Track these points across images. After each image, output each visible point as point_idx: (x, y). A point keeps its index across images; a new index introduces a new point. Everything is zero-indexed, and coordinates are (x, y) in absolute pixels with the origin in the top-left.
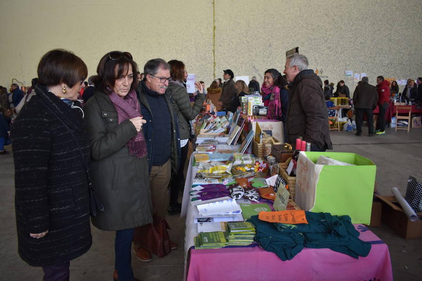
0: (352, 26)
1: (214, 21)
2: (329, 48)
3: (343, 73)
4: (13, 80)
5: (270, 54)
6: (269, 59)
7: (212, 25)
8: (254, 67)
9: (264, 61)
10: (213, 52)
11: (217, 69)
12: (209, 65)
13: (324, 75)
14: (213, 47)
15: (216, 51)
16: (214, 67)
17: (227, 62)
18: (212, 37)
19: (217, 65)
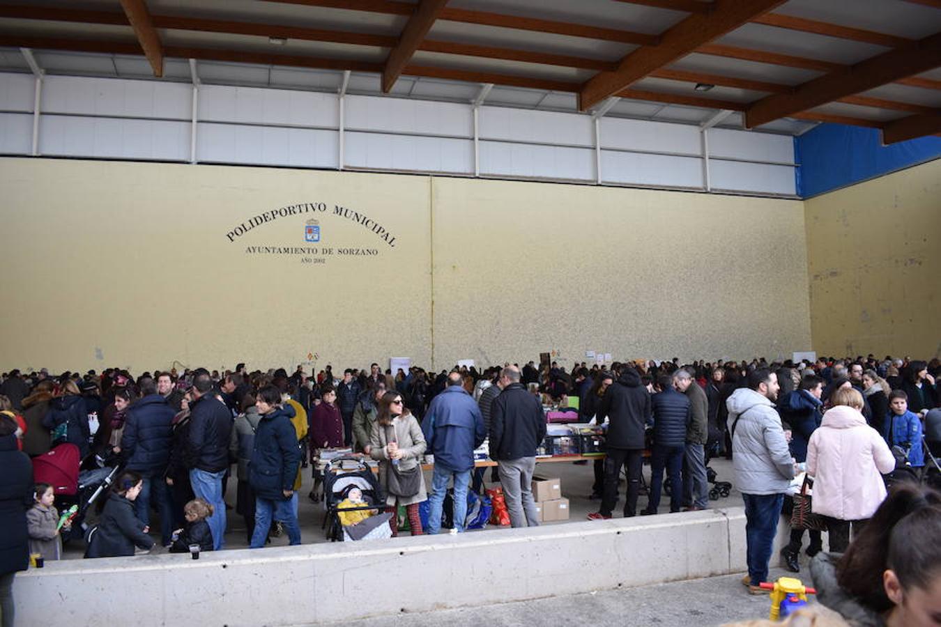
0: (591, 299)
1: (432, 295)
2: (566, 325)
3: (584, 354)
4: (174, 363)
5: (498, 333)
6: (497, 340)
7: (430, 299)
8: (479, 349)
9: (491, 342)
10: (431, 332)
11: (435, 352)
12: (426, 347)
13: (561, 357)
14: (431, 325)
15: (434, 331)
16: (432, 349)
17: (448, 344)
18: (430, 314)
19: (436, 346)
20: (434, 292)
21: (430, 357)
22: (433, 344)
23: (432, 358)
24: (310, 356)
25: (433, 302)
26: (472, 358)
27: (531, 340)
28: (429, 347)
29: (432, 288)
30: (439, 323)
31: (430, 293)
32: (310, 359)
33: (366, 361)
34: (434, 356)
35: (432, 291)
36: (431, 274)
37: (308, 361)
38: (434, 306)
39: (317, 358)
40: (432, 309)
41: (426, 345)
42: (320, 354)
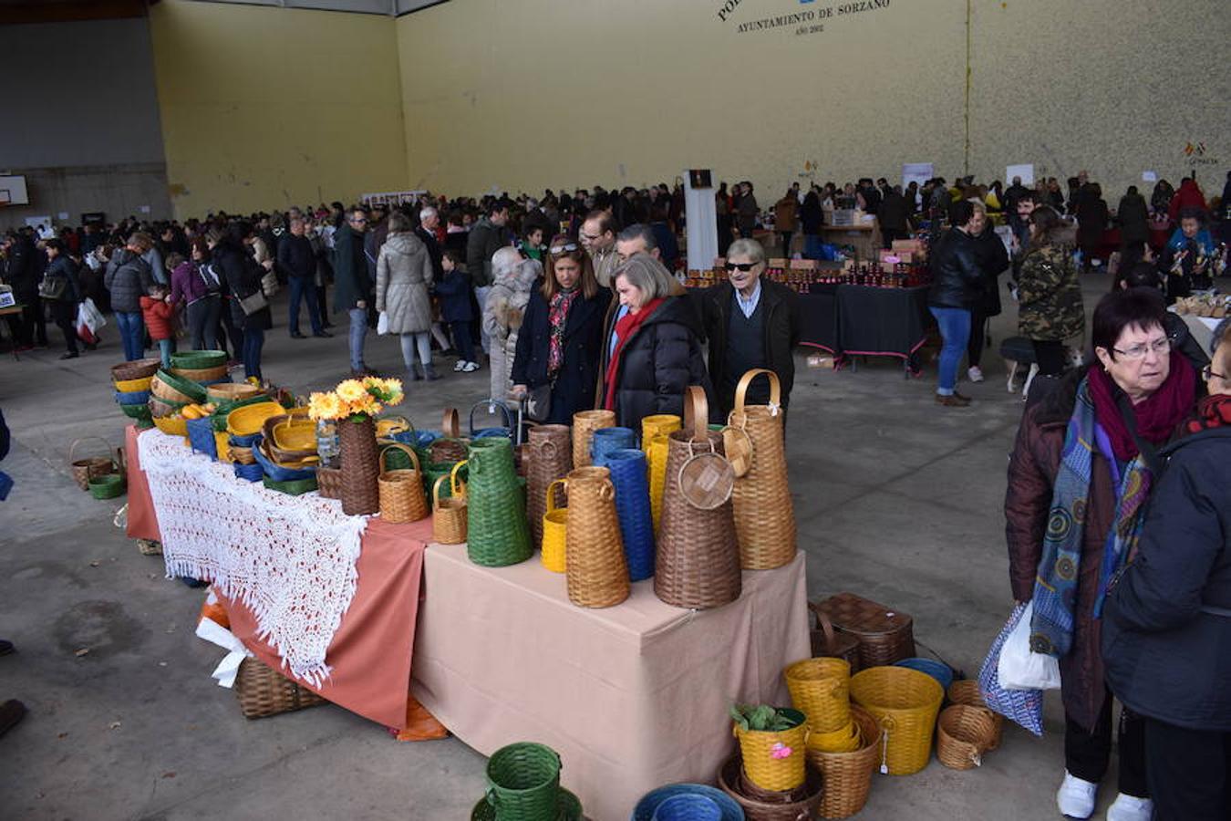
1: (968, 58)
7: (965, 66)
9: (1066, 133)
10: (965, 120)
11: (972, 153)
12: (957, 146)
13: (1207, 155)
14: (965, 109)
15: (970, 118)
16: (967, 148)
17: (991, 139)
18: (964, 90)
19: (972, 144)
20: (971, 53)
21: (963, 161)
22: (968, 141)
23: (966, 163)
24: (808, 165)
25: (969, 71)
26: (1030, 162)
27: (1143, 126)
28: (962, 146)
29: (968, 45)
30: (978, 106)
31: (966, 56)
32: (809, 169)
34: (969, 159)
35: (968, 52)
36: (968, 23)
37: (806, 171)
38: (970, 77)
39: (815, 168)
40: (968, 82)
41: (957, 142)
42: (819, 163)
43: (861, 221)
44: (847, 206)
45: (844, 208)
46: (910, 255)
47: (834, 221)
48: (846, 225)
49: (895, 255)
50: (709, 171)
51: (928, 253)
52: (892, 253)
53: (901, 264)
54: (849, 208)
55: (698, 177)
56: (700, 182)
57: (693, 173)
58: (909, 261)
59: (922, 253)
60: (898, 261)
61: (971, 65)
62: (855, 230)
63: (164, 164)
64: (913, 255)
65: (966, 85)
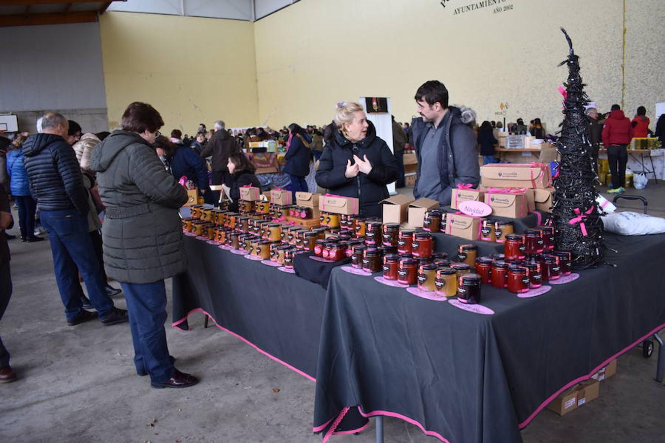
1: (624, 21)
7: (622, 27)
10: (621, 68)
11: (627, 94)
12: (615, 89)
14: (621, 60)
15: (626, 67)
16: (622, 90)
17: (642, 82)
18: (621, 45)
19: (627, 87)
20: (626, 17)
21: (620, 101)
22: (623, 85)
23: (623, 102)
24: (502, 106)
25: (624, 32)
28: (619, 89)
29: (624, 11)
30: (632, 57)
31: (622, 19)
32: (502, 109)
33: (550, 108)
34: (625, 98)
35: (624, 16)
37: (500, 110)
38: (626, 35)
39: (507, 108)
40: (624, 39)
41: (615, 86)
42: (509, 104)
43: (531, 144)
44: (519, 132)
45: (516, 134)
46: (512, 198)
47: (508, 144)
48: (518, 148)
49: (482, 199)
50: (386, 99)
51: (556, 196)
52: (475, 194)
53: (491, 218)
54: (521, 134)
55: (375, 103)
56: (376, 108)
57: (369, 101)
58: (511, 213)
59: (544, 195)
60: (488, 212)
61: (626, 27)
62: (526, 152)
63: (106, 109)
64: (521, 199)
65: (622, 41)
